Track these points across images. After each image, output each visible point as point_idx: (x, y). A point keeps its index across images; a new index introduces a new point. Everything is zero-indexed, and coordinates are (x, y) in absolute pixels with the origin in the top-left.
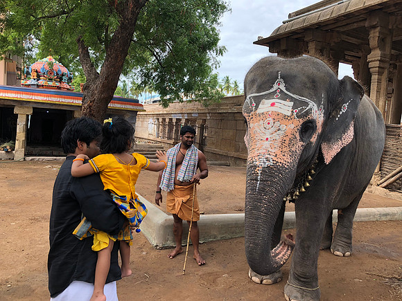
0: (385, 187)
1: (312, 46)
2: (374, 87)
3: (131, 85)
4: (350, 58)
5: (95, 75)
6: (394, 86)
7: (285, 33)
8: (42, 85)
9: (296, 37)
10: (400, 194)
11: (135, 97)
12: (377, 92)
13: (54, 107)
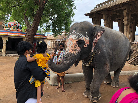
0: (129, 64)
1: (104, 16)
2: (125, 30)
3: (42, 29)
4: (117, 20)
5: (30, 26)
6: (132, 29)
7: (95, 12)
8: (12, 30)
9: (98, 13)
10: (135, 66)
11: (44, 34)
12: (126, 31)
13: (15, 37)
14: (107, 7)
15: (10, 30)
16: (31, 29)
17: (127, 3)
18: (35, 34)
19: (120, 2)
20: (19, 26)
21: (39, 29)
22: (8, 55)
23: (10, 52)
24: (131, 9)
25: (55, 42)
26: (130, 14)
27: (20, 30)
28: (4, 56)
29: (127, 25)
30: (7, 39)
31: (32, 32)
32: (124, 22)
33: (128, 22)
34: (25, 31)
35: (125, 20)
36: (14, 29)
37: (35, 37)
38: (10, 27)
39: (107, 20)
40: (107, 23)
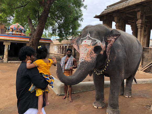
0: (144, 71)
1: (116, 18)
2: (139, 33)
3: (48, 33)
4: (130, 23)
5: (34, 30)
6: (146, 33)
7: (106, 14)
8: (14, 34)
9: (110, 15)
10: (149, 74)
11: (49, 38)
12: (140, 35)
13: (19, 42)
14: (119, 8)
15: (13, 34)
16: (36, 33)
17: (141, 3)
18: (40, 38)
19: (134, 3)
20: (22, 30)
21: (44, 33)
22: (10, 61)
23: (12, 58)
24: (145, 11)
25: (62, 47)
26: (144, 16)
27: (23, 34)
28: (5, 63)
29: (141, 28)
30: (10, 44)
31: (37, 36)
32: (138, 25)
33: (142, 25)
34: (29, 35)
35: (139, 23)
36: (17, 33)
37: (40, 41)
38: (13, 31)
39: (119, 23)
40: (119, 26)
